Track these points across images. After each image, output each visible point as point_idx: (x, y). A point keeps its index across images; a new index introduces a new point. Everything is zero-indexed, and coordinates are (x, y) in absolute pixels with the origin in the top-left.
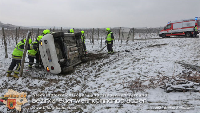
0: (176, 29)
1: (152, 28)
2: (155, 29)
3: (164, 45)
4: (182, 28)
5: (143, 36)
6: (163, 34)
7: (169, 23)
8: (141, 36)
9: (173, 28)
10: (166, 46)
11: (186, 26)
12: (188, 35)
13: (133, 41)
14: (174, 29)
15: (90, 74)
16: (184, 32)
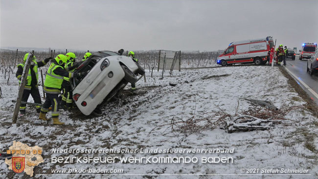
0: (241, 53)
1: (207, 52)
2: (211, 53)
3: (225, 76)
4: (249, 52)
5: (194, 64)
6: (223, 60)
7: (231, 45)
8: (190, 63)
9: (237, 52)
10: (227, 78)
11: (254, 49)
12: (258, 62)
13: (180, 71)
14: (238, 54)
15: (122, 117)
16: (252, 58)
